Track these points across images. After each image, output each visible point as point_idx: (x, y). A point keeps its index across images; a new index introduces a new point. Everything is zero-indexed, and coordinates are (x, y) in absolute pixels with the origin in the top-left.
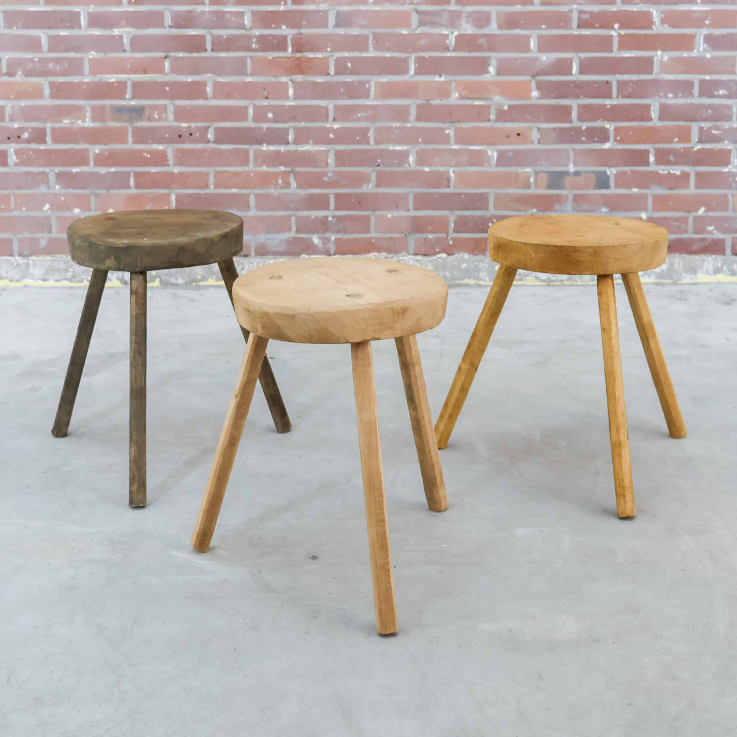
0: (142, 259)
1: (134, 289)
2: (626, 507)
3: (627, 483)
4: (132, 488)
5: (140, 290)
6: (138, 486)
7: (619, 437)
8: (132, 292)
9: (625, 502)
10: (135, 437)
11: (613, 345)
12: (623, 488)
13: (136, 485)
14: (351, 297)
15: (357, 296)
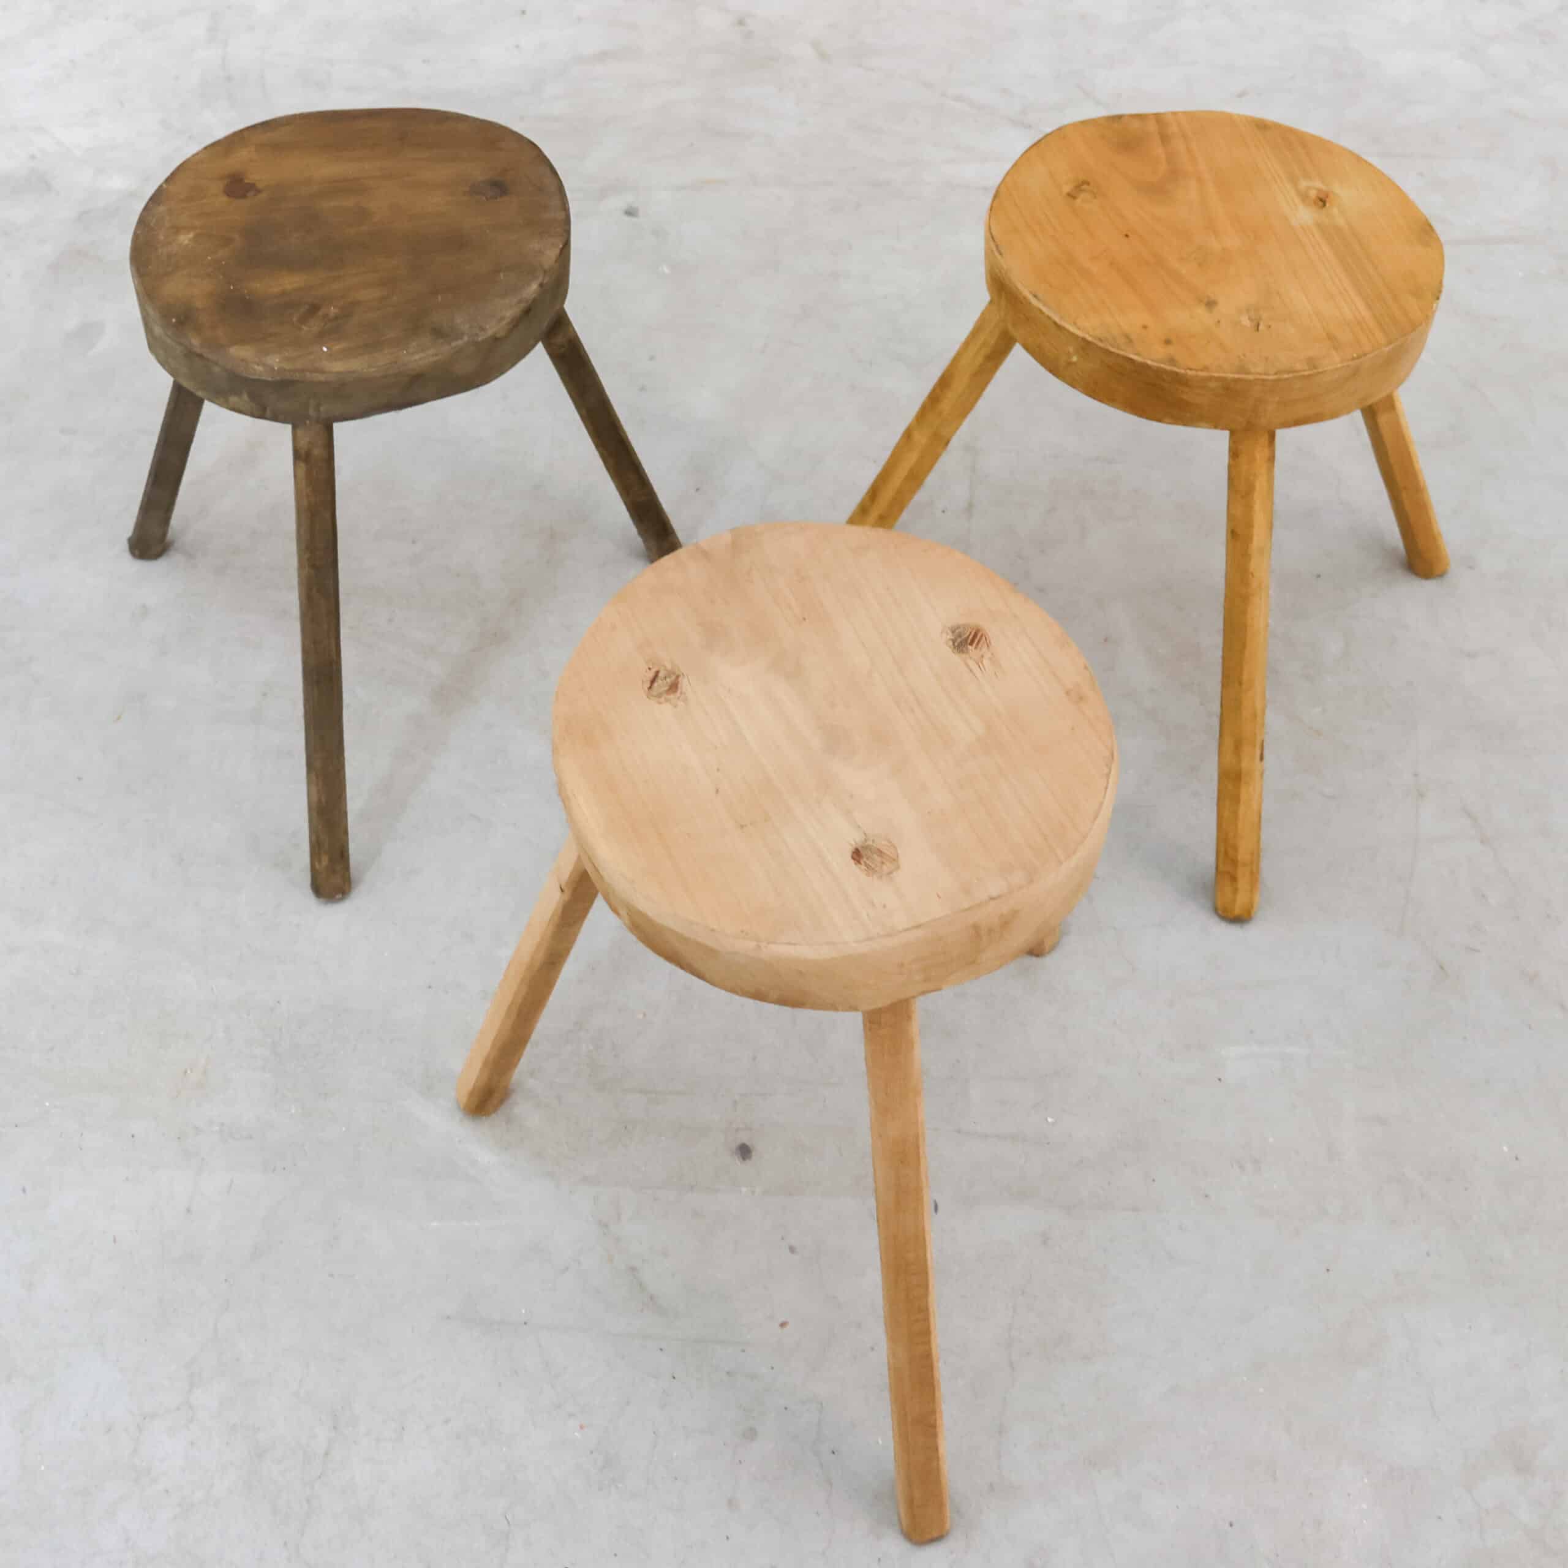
0: (318, 405)
1: (303, 452)
2: (1234, 901)
3: (1243, 855)
4: (317, 866)
5: (317, 452)
6: (331, 860)
7: (1239, 761)
8: (297, 455)
9: (1235, 891)
10: (318, 764)
11: (1251, 570)
12: (1234, 862)
13: (325, 861)
14: (866, 865)
15: (881, 856)
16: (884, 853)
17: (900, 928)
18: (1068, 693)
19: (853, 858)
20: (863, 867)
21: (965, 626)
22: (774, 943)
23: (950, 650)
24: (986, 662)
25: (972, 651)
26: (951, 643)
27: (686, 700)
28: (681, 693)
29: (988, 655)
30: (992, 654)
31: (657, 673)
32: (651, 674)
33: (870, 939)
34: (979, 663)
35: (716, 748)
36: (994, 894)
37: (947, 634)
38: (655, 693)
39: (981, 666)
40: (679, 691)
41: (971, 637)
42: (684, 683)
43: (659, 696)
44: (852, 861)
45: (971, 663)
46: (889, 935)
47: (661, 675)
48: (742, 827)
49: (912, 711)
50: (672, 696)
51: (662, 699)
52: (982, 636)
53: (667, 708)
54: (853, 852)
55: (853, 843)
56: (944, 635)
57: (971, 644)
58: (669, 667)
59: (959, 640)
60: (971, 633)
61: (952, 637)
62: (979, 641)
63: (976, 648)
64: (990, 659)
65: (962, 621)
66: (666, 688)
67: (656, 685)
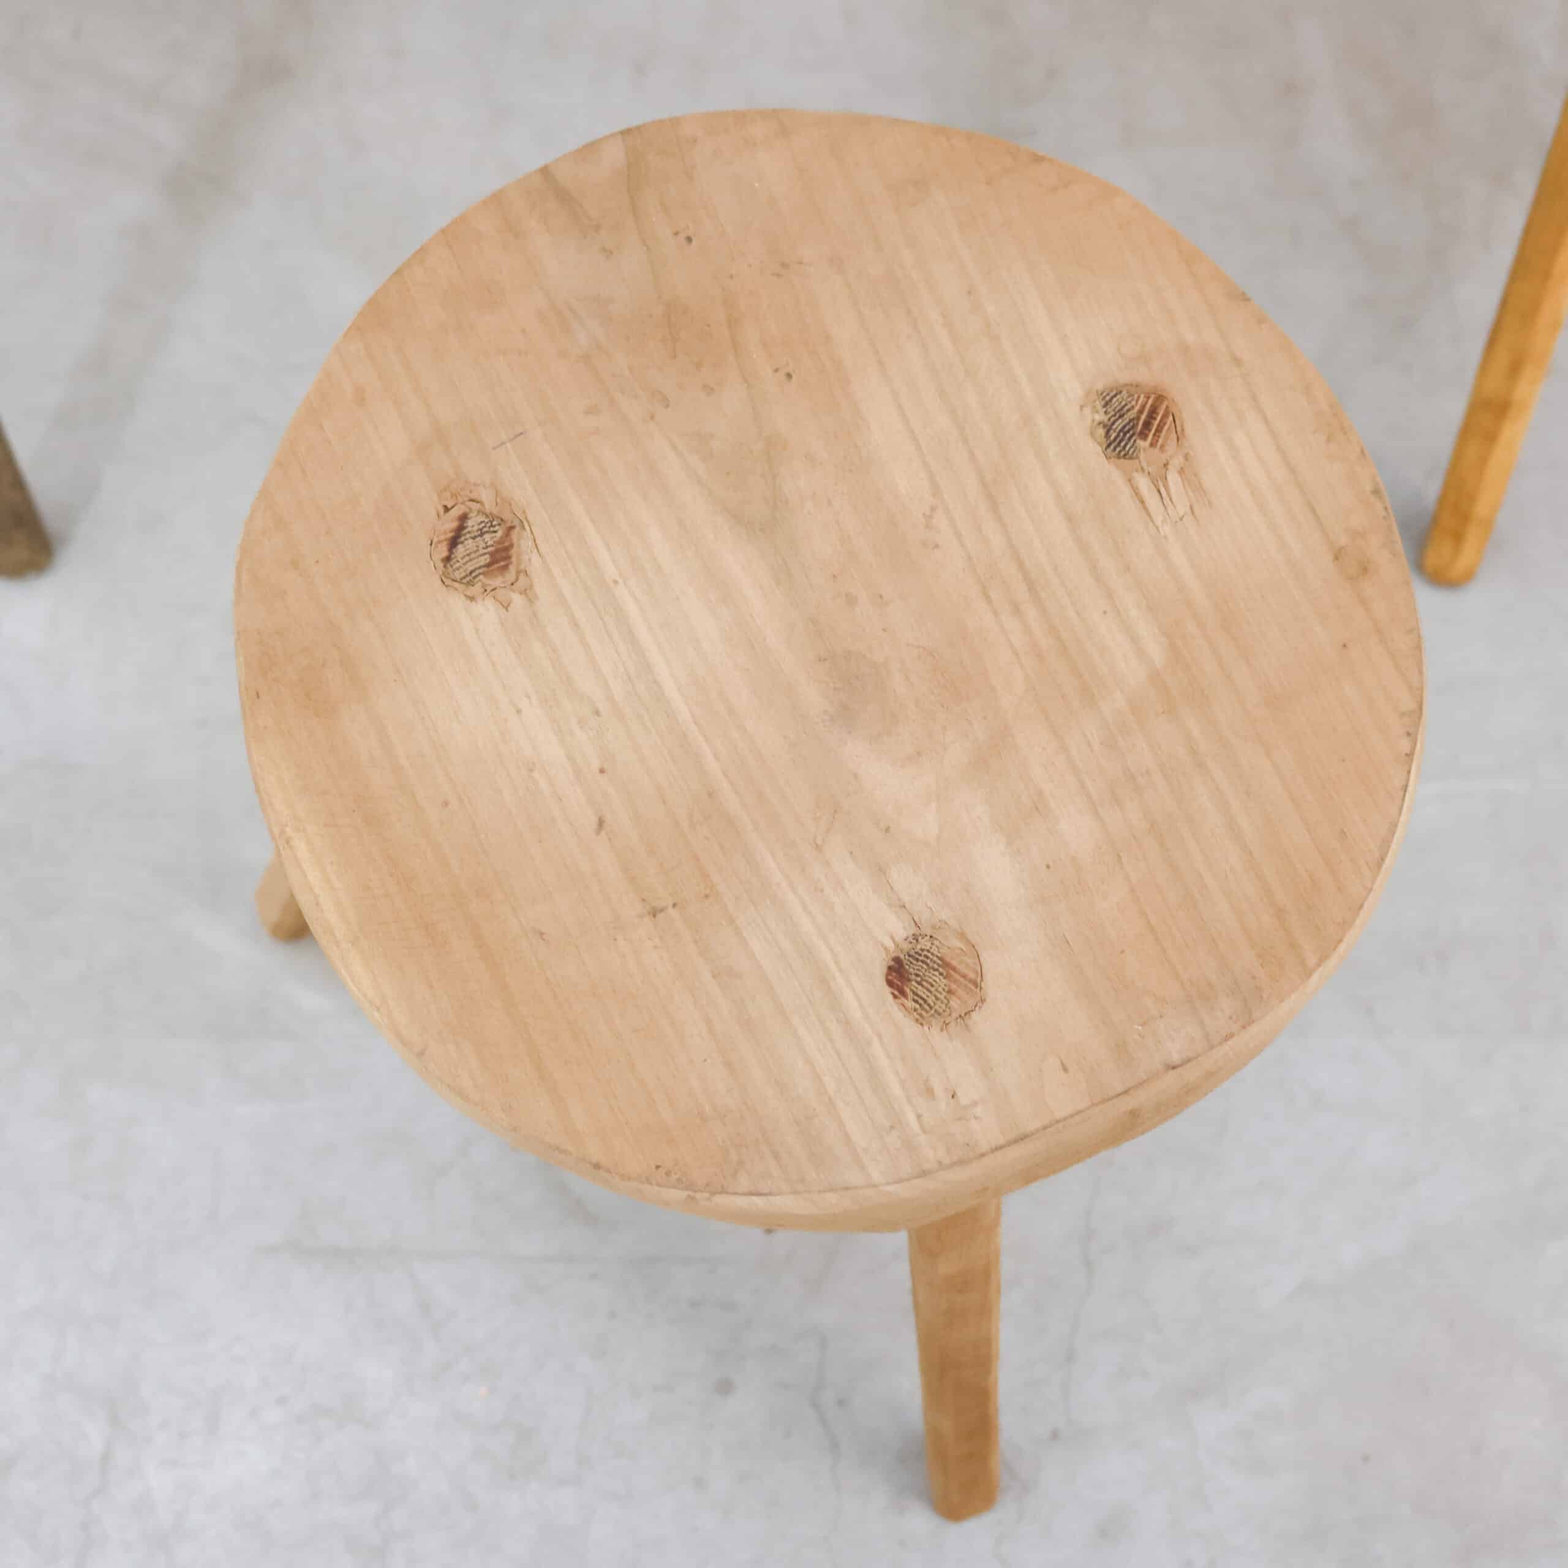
14: (918, 999)
15: (947, 977)
16: (954, 969)
17: (984, 1147)
18: (1338, 555)
19: (890, 983)
20: (910, 1004)
21: (1134, 387)
22: (724, 1191)
23: (1099, 449)
24: (1173, 477)
25: (1144, 450)
26: (1101, 432)
27: (527, 592)
28: (518, 572)
29: (1177, 462)
30: (1186, 457)
31: (464, 518)
32: (449, 524)
33: (924, 1174)
34: (1159, 481)
35: (597, 713)
36: (1176, 1058)
37: (1095, 410)
38: (458, 575)
39: (1163, 490)
40: (512, 569)
41: (1143, 417)
42: (523, 544)
43: (469, 579)
44: (887, 990)
45: (1143, 483)
46: (961, 1162)
47: (472, 524)
48: (654, 913)
49: (1017, 610)
50: (497, 582)
51: (477, 589)
52: (1165, 416)
53: (487, 610)
54: (890, 968)
55: (890, 945)
56: (1087, 411)
57: (1143, 435)
58: (489, 506)
59: (1119, 424)
60: (1143, 407)
61: (1105, 418)
62: (1159, 430)
63: (1152, 445)
64: (1181, 471)
65: (1124, 377)
66: (485, 560)
67: (460, 550)
